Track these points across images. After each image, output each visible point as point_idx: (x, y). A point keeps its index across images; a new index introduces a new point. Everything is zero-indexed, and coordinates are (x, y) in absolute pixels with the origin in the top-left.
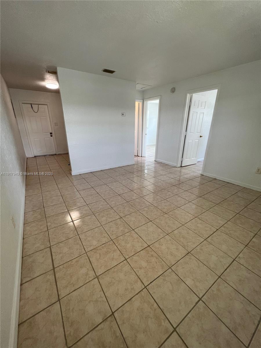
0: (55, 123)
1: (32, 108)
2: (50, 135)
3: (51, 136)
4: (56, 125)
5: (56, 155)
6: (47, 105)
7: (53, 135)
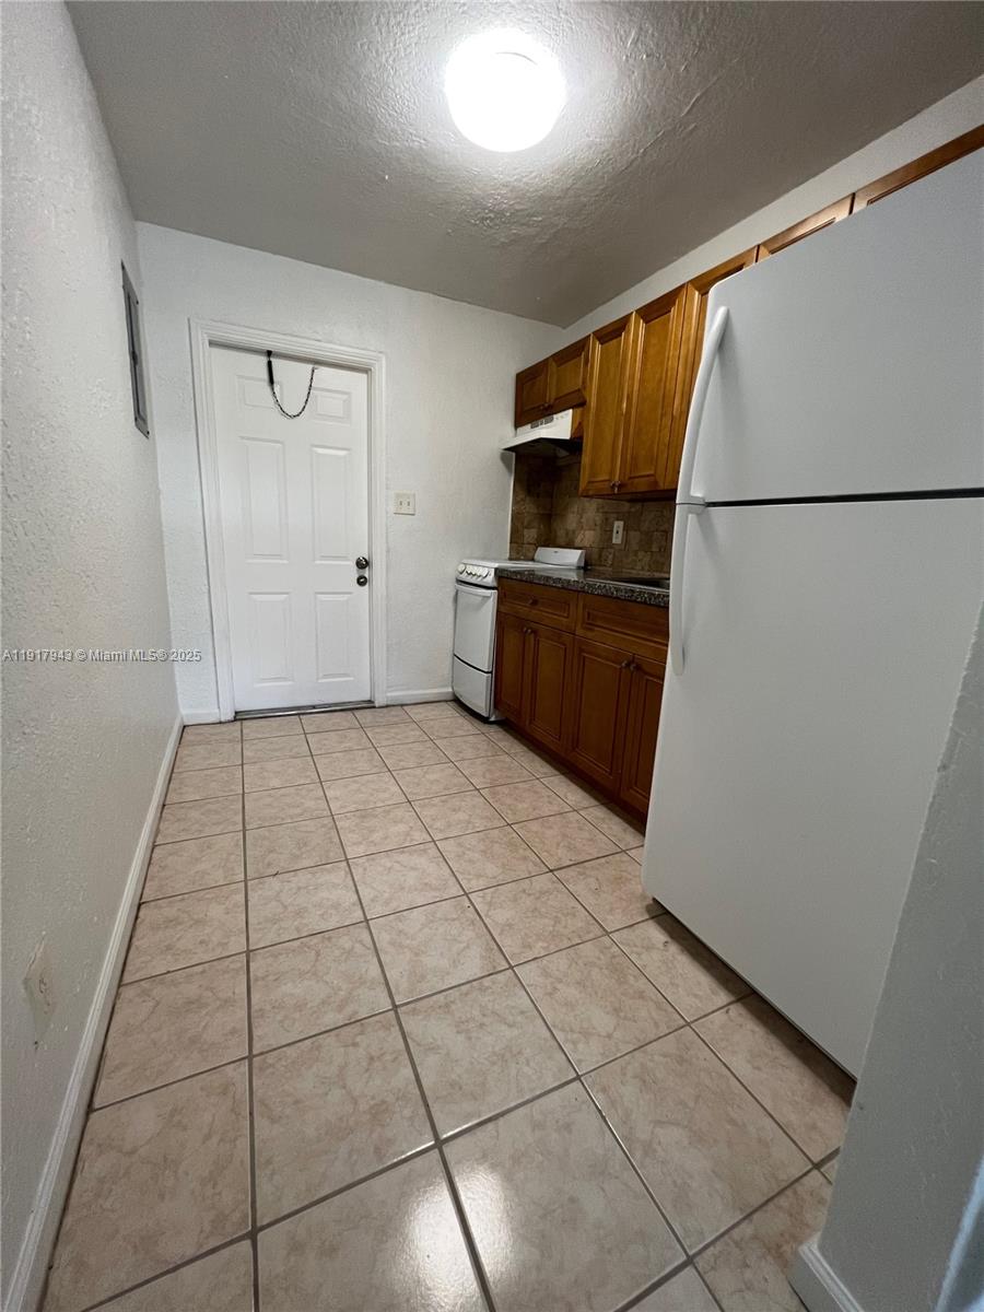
0: (398, 496)
1: (271, 381)
2: (354, 573)
3: (362, 581)
4: (404, 509)
5: (369, 705)
6: (366, 371)
7: (377, 573)
